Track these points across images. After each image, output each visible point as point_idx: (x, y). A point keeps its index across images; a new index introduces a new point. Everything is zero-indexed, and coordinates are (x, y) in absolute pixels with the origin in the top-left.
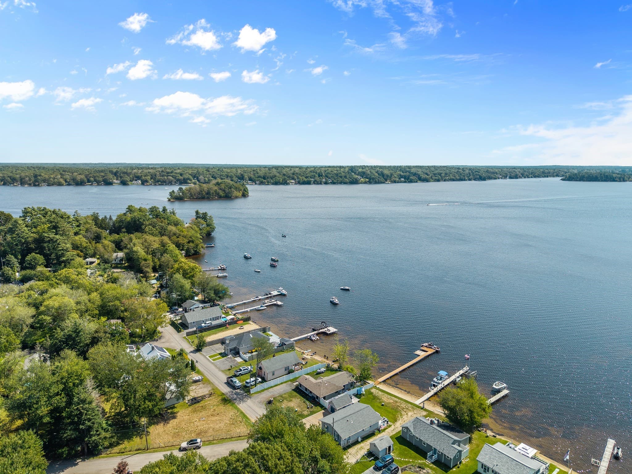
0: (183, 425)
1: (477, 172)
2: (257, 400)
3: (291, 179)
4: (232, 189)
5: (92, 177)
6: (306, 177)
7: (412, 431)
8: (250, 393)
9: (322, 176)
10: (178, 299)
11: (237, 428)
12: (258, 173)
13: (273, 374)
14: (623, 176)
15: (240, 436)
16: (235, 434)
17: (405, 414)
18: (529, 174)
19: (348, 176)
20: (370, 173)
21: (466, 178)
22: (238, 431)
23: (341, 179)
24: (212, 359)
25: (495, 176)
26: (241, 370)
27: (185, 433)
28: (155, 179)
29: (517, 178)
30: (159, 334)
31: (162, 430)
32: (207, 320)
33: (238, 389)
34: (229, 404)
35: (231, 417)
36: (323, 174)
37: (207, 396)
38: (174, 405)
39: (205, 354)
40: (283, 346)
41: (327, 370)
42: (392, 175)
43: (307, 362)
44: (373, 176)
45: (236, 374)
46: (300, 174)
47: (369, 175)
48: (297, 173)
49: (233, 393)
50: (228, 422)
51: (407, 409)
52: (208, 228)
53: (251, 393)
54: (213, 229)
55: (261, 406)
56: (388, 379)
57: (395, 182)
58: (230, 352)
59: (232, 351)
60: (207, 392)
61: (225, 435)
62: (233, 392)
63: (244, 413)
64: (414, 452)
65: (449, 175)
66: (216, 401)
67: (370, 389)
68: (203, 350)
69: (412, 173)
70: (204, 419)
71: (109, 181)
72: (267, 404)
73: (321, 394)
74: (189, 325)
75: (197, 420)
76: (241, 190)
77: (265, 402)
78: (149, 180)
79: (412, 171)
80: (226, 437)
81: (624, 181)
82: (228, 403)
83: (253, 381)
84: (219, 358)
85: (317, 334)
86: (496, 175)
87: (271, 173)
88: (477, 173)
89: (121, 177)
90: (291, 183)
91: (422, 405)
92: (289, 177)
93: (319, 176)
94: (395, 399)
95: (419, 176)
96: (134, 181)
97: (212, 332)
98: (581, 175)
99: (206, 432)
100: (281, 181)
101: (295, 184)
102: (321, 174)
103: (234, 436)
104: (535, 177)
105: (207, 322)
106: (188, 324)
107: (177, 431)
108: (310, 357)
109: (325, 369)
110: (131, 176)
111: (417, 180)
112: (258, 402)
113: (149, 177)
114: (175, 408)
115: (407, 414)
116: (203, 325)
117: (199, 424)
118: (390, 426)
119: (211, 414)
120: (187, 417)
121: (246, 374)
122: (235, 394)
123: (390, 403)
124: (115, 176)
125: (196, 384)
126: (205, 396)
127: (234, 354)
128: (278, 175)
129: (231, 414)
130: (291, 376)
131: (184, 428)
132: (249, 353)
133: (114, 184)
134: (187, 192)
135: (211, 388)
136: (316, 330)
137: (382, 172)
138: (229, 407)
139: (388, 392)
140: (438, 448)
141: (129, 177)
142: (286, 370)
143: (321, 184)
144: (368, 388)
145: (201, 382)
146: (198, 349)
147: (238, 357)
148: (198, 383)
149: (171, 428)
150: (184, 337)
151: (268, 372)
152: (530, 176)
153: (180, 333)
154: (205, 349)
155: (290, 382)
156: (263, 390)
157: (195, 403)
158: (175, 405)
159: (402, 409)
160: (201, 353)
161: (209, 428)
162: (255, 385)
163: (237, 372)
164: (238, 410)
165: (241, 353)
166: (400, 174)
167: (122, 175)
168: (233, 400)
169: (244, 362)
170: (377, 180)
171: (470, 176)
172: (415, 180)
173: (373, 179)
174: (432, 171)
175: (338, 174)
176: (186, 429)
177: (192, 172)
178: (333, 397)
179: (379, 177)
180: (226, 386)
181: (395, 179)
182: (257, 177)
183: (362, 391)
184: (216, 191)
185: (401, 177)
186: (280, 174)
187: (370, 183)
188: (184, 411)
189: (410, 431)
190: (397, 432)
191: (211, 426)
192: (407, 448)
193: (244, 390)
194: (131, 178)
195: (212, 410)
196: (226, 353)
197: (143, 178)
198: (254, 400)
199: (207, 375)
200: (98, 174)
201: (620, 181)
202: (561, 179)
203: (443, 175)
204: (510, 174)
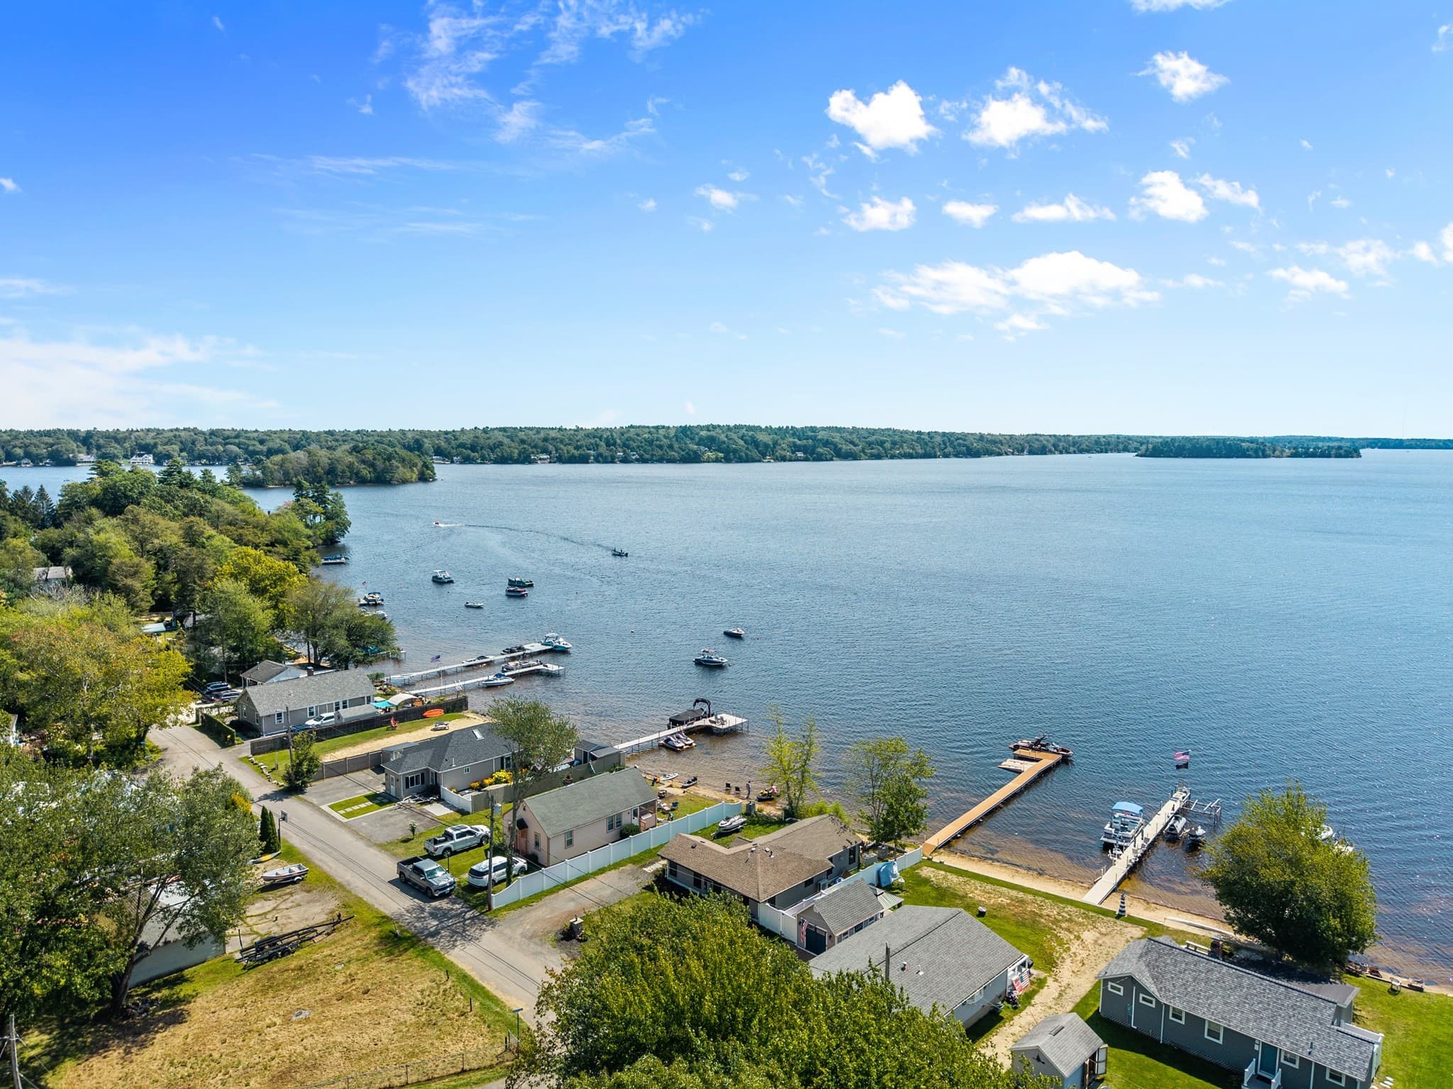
0: (215, 1046)
1: (961, 439)
2: (520, 931)
3: (539, 451)
4: (393, 461)
5: (20, 448)
6: (577, 448)
7: (1153, 988)
8: (490, 909)
9: (614, 444)
10: (228, 662)
11: (447, 1039)
12: (456, 439)
13: (570, 843)
14: (1262, 447)
15: (463, 1071)
16: (441, 1066)
17: (1072, 937)
18: (1070, 445)
19: (676, 446)
20: (726, 439)
21: (939, 453)
22: (455, 1049)
23: (661, 452)
24: (342, 812)
25: (999, 448)
26: (448, 836)
27: (220, 1076)
28: (190, 452)
29: (1045, 454)
30: (149, 755)
31: (118, 1072)
32: (323, 709)
33: (443, 896)
34: (410, 952)
35: (419, 997)
36: (618, 441)
37: (320, 930)
38: (182, 970)
39: (315, 801)
40: (585, 761)
41: (753, 823)
42: (775, 443)
43: (675, 804)
44: (734, 446)
45: (431, 849)
46: (562, 441)
47: (724, 442)
48: (554, 439)
49: (426, 914)
50: (409, 1018)
51: (1070, 920)
52: (330, 524)
53: (494, 907)
54: (343, 527)
55: (539, 949)
56: (955, 837)
57: (783, 459)
58: (407, 787)
59: (412, 785)
60: (322, 918)
61: (398, 1072)
62: (423, 910)
63: (472, 980)
64: (1179, 1069)
65: (902, 446)
66: (359, 943)
67: (913, 868)
68: (308, 789)
69: (820, 440)
70: (306, 1014)
71: (65, 457)
72: (558, 941)
73: (761, 888)
74: (261, 725)
75: (278, 1021)
76: (415, 465)
77: (552, 936)
78: (176, 454)
79: (819, 437)
80: (403, 1079)
81: (1265, 456)
82: (406, 950)
83: (497, 868)
84: (367, 809)
85: (689, 733)
86: (1002, 447)
87: (488, 438)
88: (960, 441)
89: (99, 447)
90: (540, 459)
91: (1113, 905)
92: (535, 446)
93: (608, 445)
94: (1014, 893)
95: (835, 446)
96: (134, 458)
97: (341, 740)
98: (1176, 444)
99: (314, 1066)
100: (516, 455)
101: (550, 462)
102: (612, 442)
103: (439, 1073)
104: (1081, 451)
105: (325, 715)
106: (259, 719)
107: (184, 1071)
108: (682, 791)
109: (743, 820)
110: (127, 445)
111: (833, 456)
112: (523, 935)
113: (177, 448)
114: (187, 980)
115: (1078, 938)
116: (311, 723)
117: (283, 1036)
118: (1041, 983)
119: (336, 994)
120: (233, 1011)
121: (467, 850)
122: (433, 915)
123: (1001, 907)
124: (84, 445)
125: (278, 892)
126: (311, 929)
127: (421, 794)
128: (506, 441)
129: (420, 987)
130: (632, 846)
131: (216, 1055)
132: (472, 788)
133: (79, 464)
134: (276, 467)
135: (337, 902)
136: (681, 723)
137: (753, 437)
138: (410, 962)
139: (978, 875)
140: (1285, 1045)
141: (121, 446)
142: (611, 827)
143: (613, 462)
144: (907, 866)
145: (297, 886)
146: (294, 786)
147: (435, 804)
148: (288, 889)
149: (159, 1062)
150: (241, 759)
151: (549, 834)
152: (1072, 449)
153: (230, 750)
154: (315, 790)
155: (629, 867)
156: (539, 896)
157: (270, 958)
158: (187, 972)
159: (1053, 923)
160: (301, 799)
161: (328, 1050)
162: (508, 880)
163: (436, 842)
164: (449, 969)
165: (445, 789)
166: (794, 443)
167: (101, 441)
168: (427, 936)
169: (458, 816)
170: (743, 454)
171: (945, 448)
172: (828, 457)
173: (735, 451)
174: (864, 438)
175: (653, 441)
176: (224, 1062)
177: (289, 437)
178: (806, 897)
179: (747, 448)
180: (395, 891)
181: (783, 453)
182: (455, 446)
183: (894, 876)
184: (350, 466)
185: (796, 448)
186: (513, 441)
187: (727, 460)
188: (221, 992)
189: (1142, 989)
190: (1078, 1000)
191: (339, 1039)
192: (1143, 1057)
193: (466, 901)
194: (126, 449)
195: (343, 980)
196: (393, 793)
197: (160, 448)
198: (507, 931)
199: (321, 860)
200: (34, 441)
201: (1257, 457)
202: (1137, 455)
203: (888, 445)
204: (1030, 446)
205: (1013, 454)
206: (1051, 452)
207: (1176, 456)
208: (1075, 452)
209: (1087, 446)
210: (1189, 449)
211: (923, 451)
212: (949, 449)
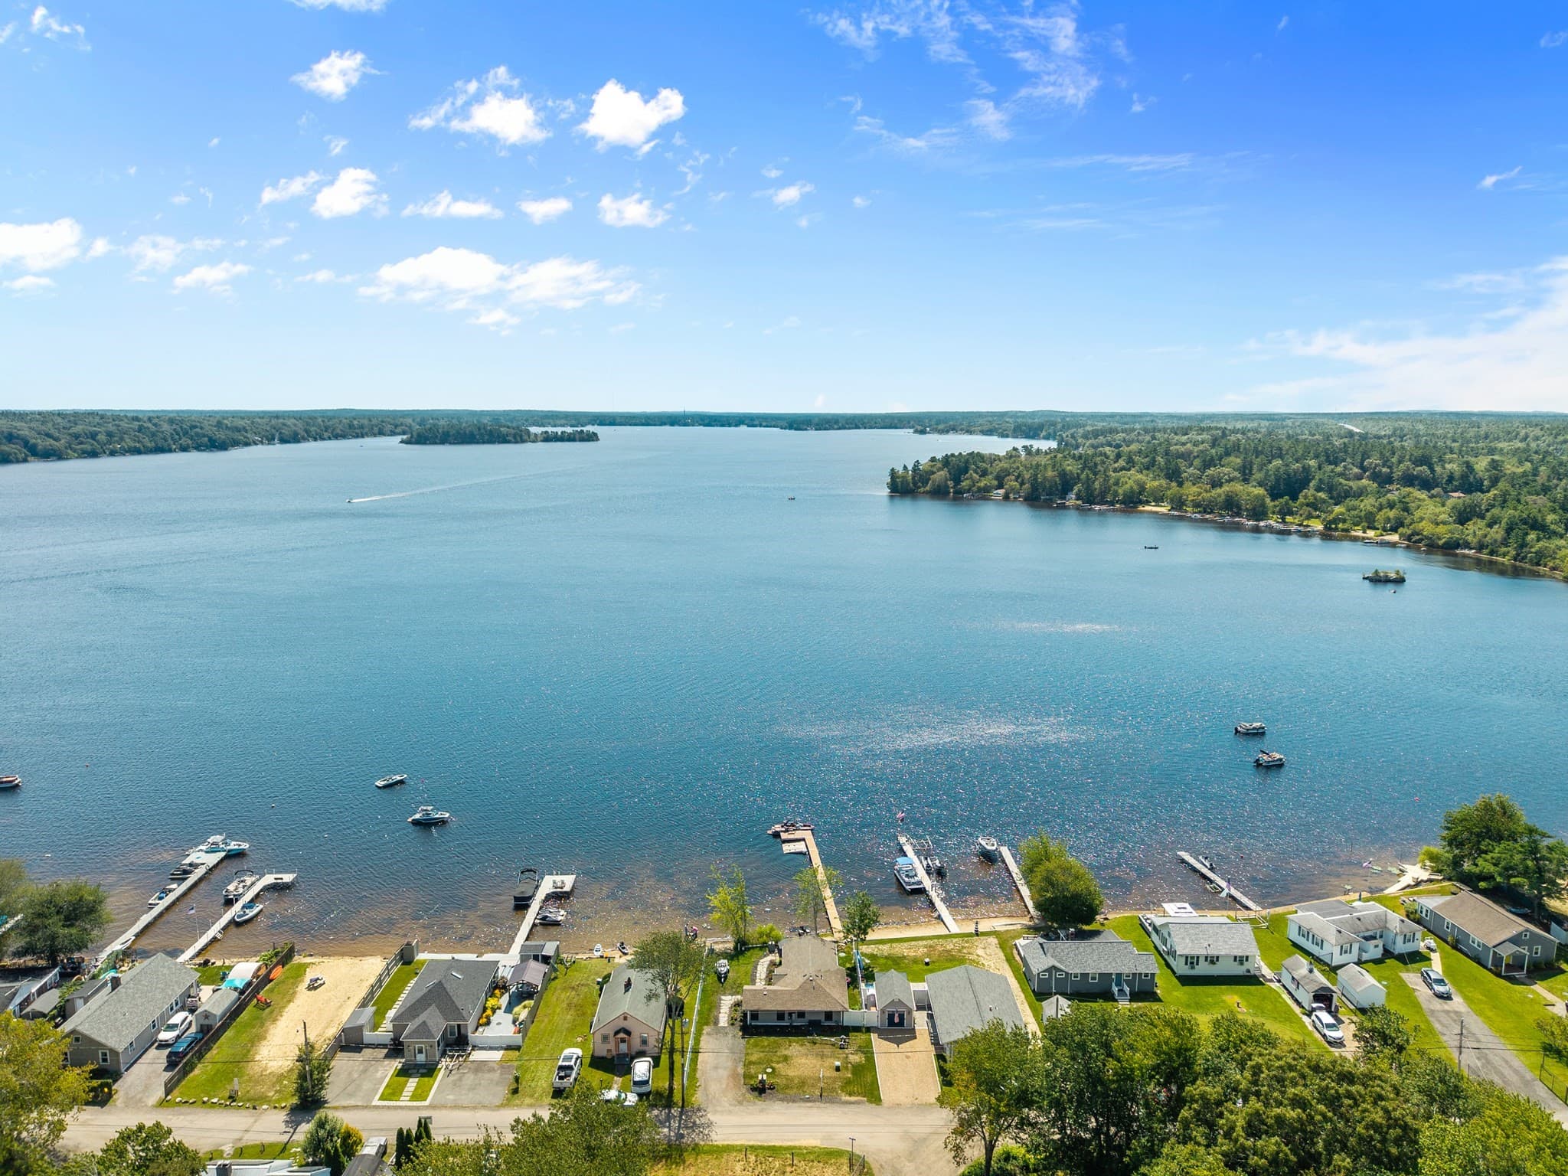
7: (1063, 967)
17: (976, 956)
21: (173, 445)
24: (404, 1098)
25: (245, 437)
29: (299, 442)
39: (355, 1103)
45: (560, 1085)
63: (759, 1146)
65: (121, 439)
73: (840, 1001)
84: (423, 1086)
86: (247, 435)
95: (25, 440)
105: (175, 1021)
111: (26, 456)
112: (733, 1105)
115: (979, 956)
116: (165, 1035)
136: (529, 899)
140: (1125, 971)
147: (475, 1053)
150: (159, 1106)
153: (115, 1103)
160: (334, 1108)
163: (561, 1078)
165: (471, 1035)
168: (679, 1141)
169: (513, 1053)
171: (179, 439)
172: (21, 456)
174: (65, 428)
183: (863, 960)
189: (1059, 970)
196: (422, 1061)
202: (401, 442)
203: (102, 437)
204: (280, 433)
205: (262, 442)
206: (304, 439)
207: (443, 442)
208: (330, 439)
209: (341, 430)
210: (453, 435)
211: (153, 444)
212: (185, 441)
